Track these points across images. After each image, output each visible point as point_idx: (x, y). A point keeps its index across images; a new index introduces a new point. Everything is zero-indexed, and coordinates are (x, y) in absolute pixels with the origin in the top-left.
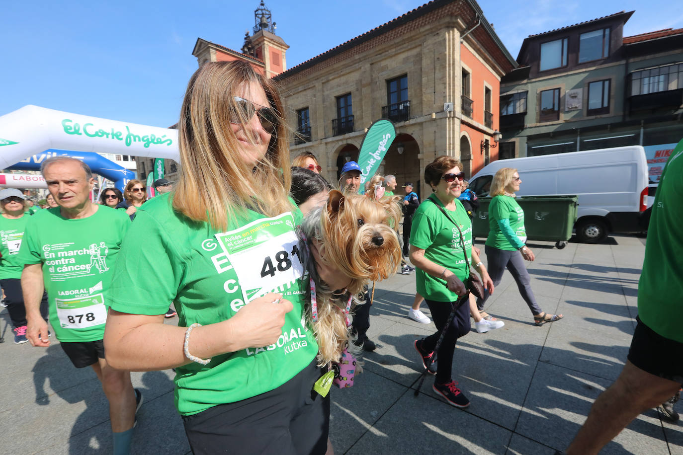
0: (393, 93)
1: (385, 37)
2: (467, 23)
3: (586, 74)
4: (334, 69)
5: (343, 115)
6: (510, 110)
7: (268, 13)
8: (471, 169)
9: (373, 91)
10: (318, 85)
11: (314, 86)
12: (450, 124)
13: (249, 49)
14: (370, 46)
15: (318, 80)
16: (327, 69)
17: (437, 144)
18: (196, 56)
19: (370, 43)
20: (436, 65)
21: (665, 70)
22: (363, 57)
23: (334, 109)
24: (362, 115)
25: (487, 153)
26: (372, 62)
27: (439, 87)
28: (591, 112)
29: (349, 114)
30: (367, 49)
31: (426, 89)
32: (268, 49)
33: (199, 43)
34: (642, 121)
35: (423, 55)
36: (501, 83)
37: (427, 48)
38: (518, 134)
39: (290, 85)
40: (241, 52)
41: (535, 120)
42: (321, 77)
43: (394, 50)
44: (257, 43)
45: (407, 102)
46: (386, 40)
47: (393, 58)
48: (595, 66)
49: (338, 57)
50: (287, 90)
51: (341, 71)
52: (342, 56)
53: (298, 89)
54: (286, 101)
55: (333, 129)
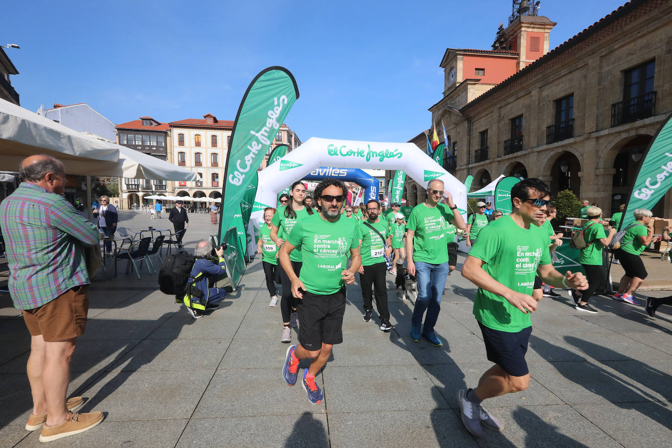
4: (624, 32)
5: (634, 92)
10: (593, 62)
11: (587, 64)
15: (594, 55)
16: (612, 37)
18: (444, 67)
23: (619, 88)
29: (647, 91)
32: (526, 36)
33: (447, 54)
39: (548, 72)
42: (599, 49)
49: (634, 14)
50: (544, 78)
51: (638, 31)
52: (642, 9)
53: (560, 74)
54: (540, 92)
55: (613, 116)
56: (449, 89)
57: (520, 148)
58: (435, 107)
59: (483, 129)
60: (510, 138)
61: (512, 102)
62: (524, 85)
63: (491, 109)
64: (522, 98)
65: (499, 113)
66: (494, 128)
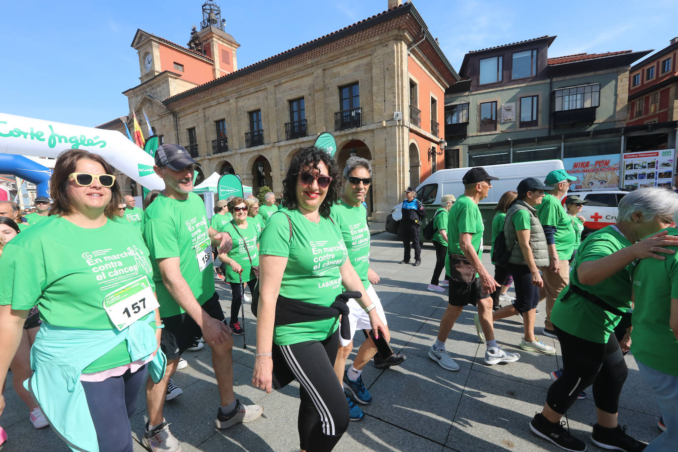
0: (344, 99)
1: (337, 44)
2: (413, 37)
3: (518, 90)
4: (286, 72)
5: (296, 119)
6: (454, 120)
7: (216, 9)
8: (420, 175)
9: (325, 96)
10: (270, 87)
11: (266, 89)
12: (399, 132)
13: (196, 45)
14: (322, 52)
15: (270, 83)
16: (279, 72)
17: (387, 151)
18: (136, 49)
19: (322, 49)
20: (385, 75)
21: (581, 90)
22: (317, 62)
23: (287, 113)
24: (315, 121)
25: (434, 160)
26: (325, 68)
27: (389, 96)
28: (523, 124)
29: (302, 119)
30: (319, 55)
31: (377, 97)
32: (217, 47)
33: (139, 35)
34: (563, 136)
35: (373, 65)
36: (445, 94)
37: (377, 58)
38: (461, 142)
39: (240, 86)
40: (187, 47)
41: (476, 130)
42: (273, 80)
43: (346, 57)
44: (205, 39)
45: (358, 109)
46: (337, 48)
47: (345, 65)
48: (525, 83)
49: (290, 61)
50: (238, 91)
51: (293, 74)
52: (294, 60)
53: (250, 91)
54: (237, 102)
55: (286, 132)
56: (147, 75)
57: (225, 149)
58: (131, 91)
59: (190, 126)
60: (216, 138)
61: (214, 106)
62: (223, 92)
63: (196, 108)
64: (223, 104)
65: (204, 113)
66: (201, 127)
